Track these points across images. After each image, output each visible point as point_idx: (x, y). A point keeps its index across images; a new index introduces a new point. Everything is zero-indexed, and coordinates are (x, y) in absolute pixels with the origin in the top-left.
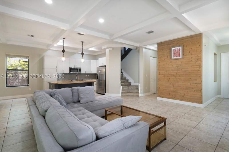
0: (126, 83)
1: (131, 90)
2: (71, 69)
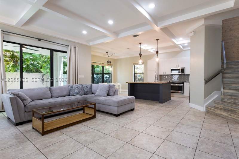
1: (233, 107)
2: (172, 70)
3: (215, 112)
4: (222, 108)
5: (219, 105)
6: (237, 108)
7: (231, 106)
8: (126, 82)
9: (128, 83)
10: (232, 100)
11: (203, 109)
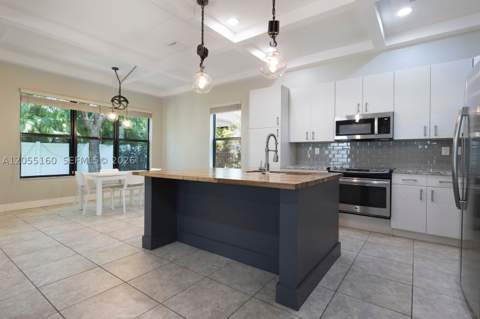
2: (339, 124)
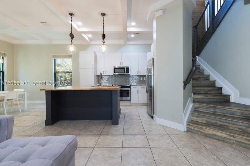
0: (209, 97)
1: (222, 121)
2: (115, 68)
3: (204, 131)
4: (205, 122)
5: (200, 119)
6: (231, 122)
7: (220, 120)
8: (41, 90)
9: (44, 91)
10: (211, 109)
11: (183, 127)
